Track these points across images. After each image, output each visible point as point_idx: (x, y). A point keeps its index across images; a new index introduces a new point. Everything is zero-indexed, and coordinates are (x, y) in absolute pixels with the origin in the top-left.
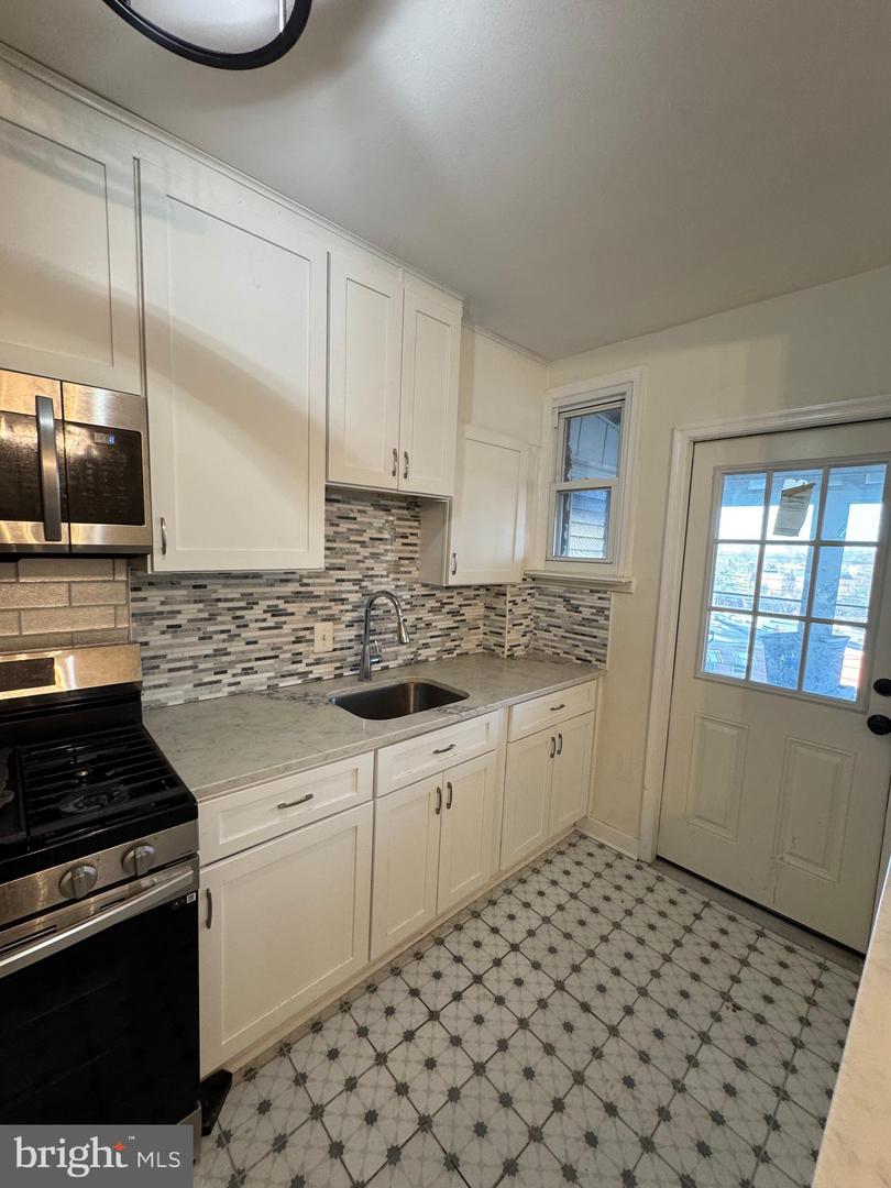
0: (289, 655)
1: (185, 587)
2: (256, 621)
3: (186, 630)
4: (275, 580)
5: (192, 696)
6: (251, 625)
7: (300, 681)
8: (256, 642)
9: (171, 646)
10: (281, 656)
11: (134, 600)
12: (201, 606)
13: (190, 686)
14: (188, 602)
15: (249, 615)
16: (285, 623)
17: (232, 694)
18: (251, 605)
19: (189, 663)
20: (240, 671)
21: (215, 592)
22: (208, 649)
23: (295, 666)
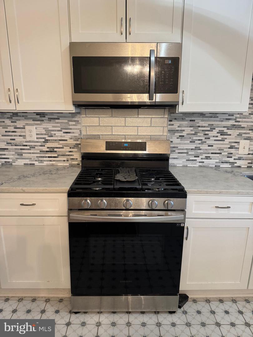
0: (226, 153)
1: (187, 121)
2: (214, 136)
3: (185, 138)
4: (224, 119)
5: (185, 164)
6: (211, 138)
7: (230, 166)
8: (212, 146)
9: (180, 144)
10: (223, 154)
11: (170, 125)
12: (192, 128)
13: (185, 160)
14: (188, 127)
15: (211, 134)
16: (226, 139)
17: (200, 166)
18: (212, 130)
19: (185, 151)
20: (204, 157)
21: (198, 123)
22: (193, 146)
23: (229, 159)
